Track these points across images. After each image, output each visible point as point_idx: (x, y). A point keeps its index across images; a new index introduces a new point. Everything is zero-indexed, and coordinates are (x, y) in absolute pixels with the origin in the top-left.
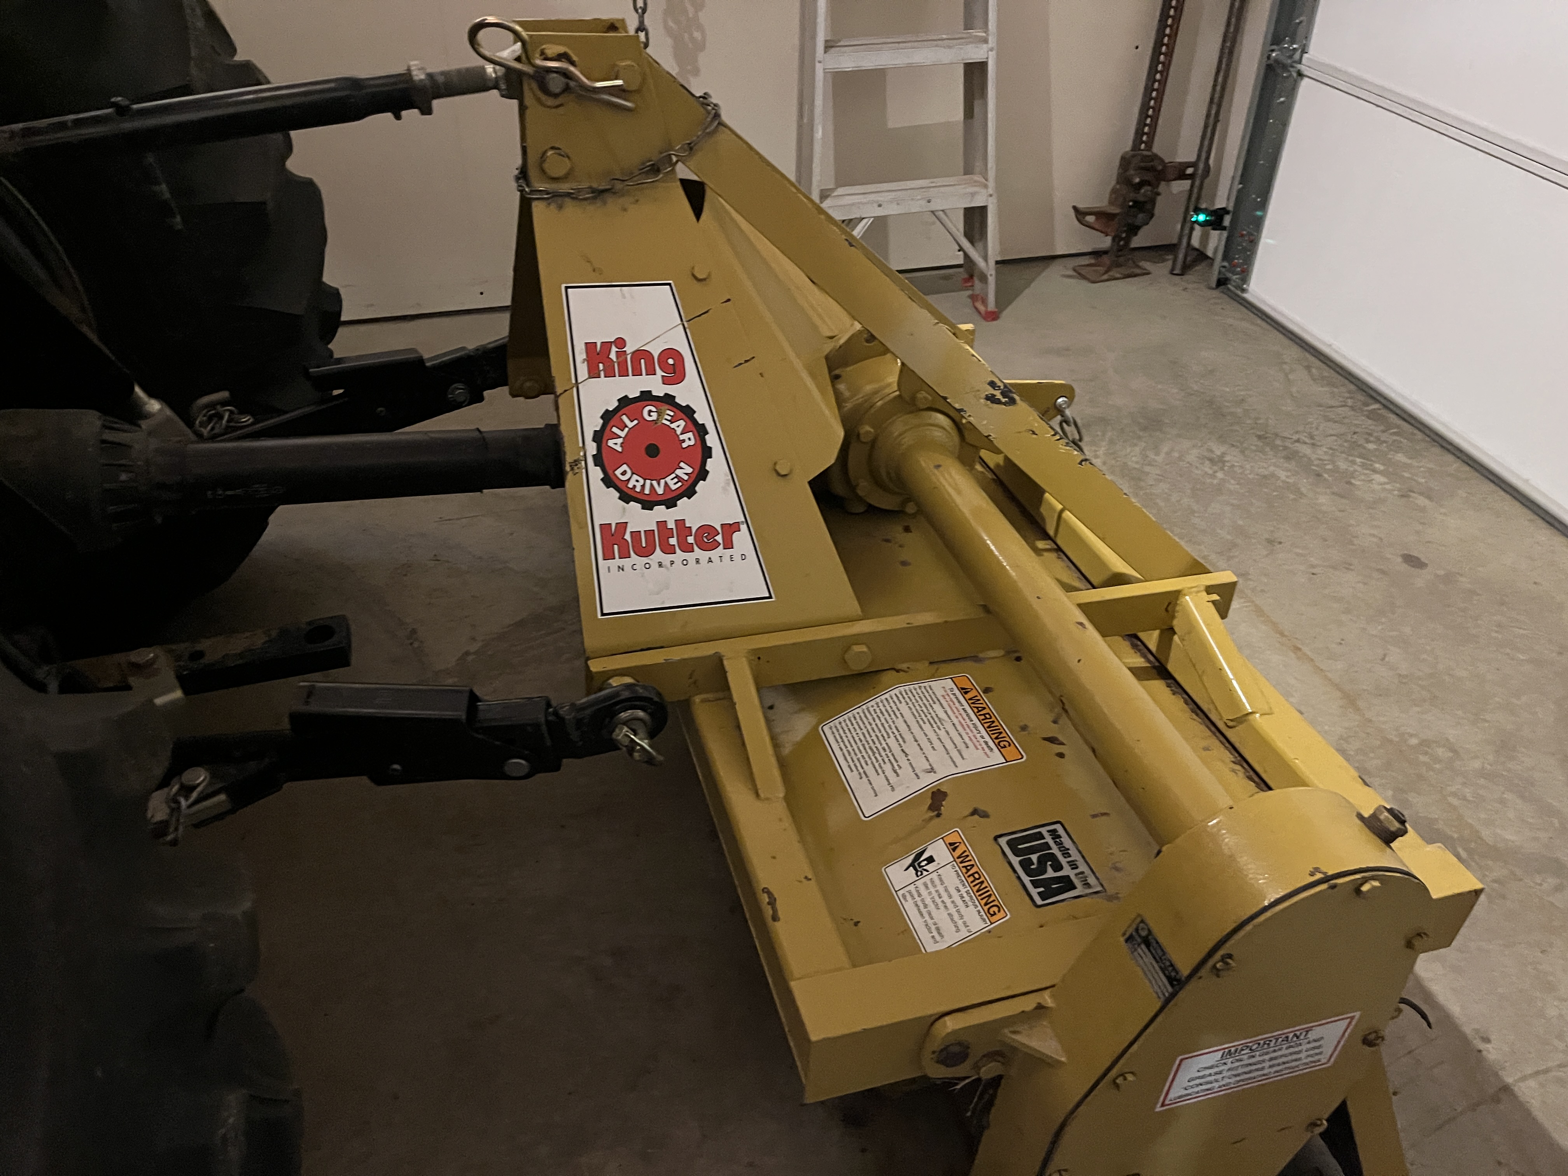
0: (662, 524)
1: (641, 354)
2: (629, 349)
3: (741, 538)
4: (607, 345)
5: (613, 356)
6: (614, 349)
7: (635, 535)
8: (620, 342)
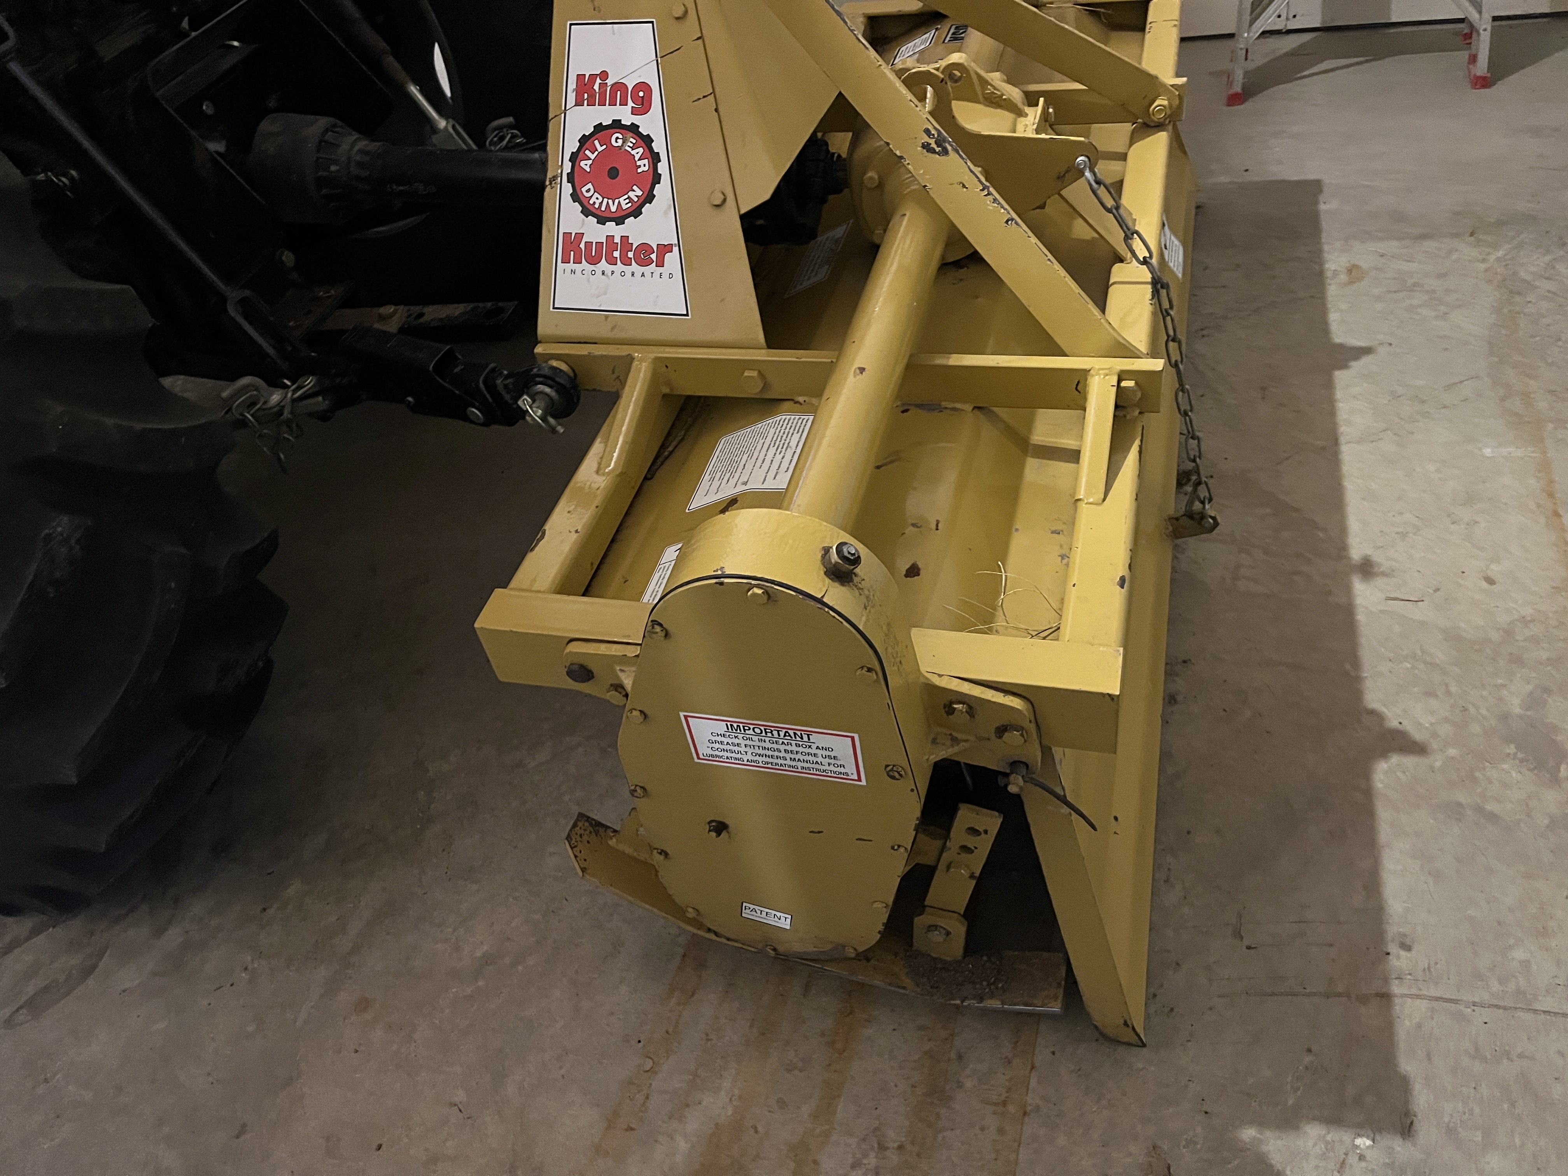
0: (610, 238)
1: (619, 86)
2: (610, 82)
3: (672, 259)
4: (593, 77)
5: (596, 87)
6: (598, 81)
7: (588, 244)
8: (604, 75)
